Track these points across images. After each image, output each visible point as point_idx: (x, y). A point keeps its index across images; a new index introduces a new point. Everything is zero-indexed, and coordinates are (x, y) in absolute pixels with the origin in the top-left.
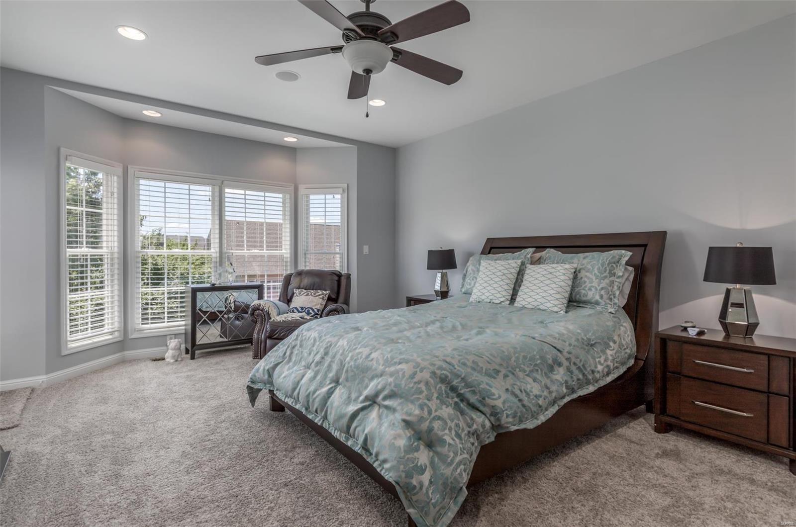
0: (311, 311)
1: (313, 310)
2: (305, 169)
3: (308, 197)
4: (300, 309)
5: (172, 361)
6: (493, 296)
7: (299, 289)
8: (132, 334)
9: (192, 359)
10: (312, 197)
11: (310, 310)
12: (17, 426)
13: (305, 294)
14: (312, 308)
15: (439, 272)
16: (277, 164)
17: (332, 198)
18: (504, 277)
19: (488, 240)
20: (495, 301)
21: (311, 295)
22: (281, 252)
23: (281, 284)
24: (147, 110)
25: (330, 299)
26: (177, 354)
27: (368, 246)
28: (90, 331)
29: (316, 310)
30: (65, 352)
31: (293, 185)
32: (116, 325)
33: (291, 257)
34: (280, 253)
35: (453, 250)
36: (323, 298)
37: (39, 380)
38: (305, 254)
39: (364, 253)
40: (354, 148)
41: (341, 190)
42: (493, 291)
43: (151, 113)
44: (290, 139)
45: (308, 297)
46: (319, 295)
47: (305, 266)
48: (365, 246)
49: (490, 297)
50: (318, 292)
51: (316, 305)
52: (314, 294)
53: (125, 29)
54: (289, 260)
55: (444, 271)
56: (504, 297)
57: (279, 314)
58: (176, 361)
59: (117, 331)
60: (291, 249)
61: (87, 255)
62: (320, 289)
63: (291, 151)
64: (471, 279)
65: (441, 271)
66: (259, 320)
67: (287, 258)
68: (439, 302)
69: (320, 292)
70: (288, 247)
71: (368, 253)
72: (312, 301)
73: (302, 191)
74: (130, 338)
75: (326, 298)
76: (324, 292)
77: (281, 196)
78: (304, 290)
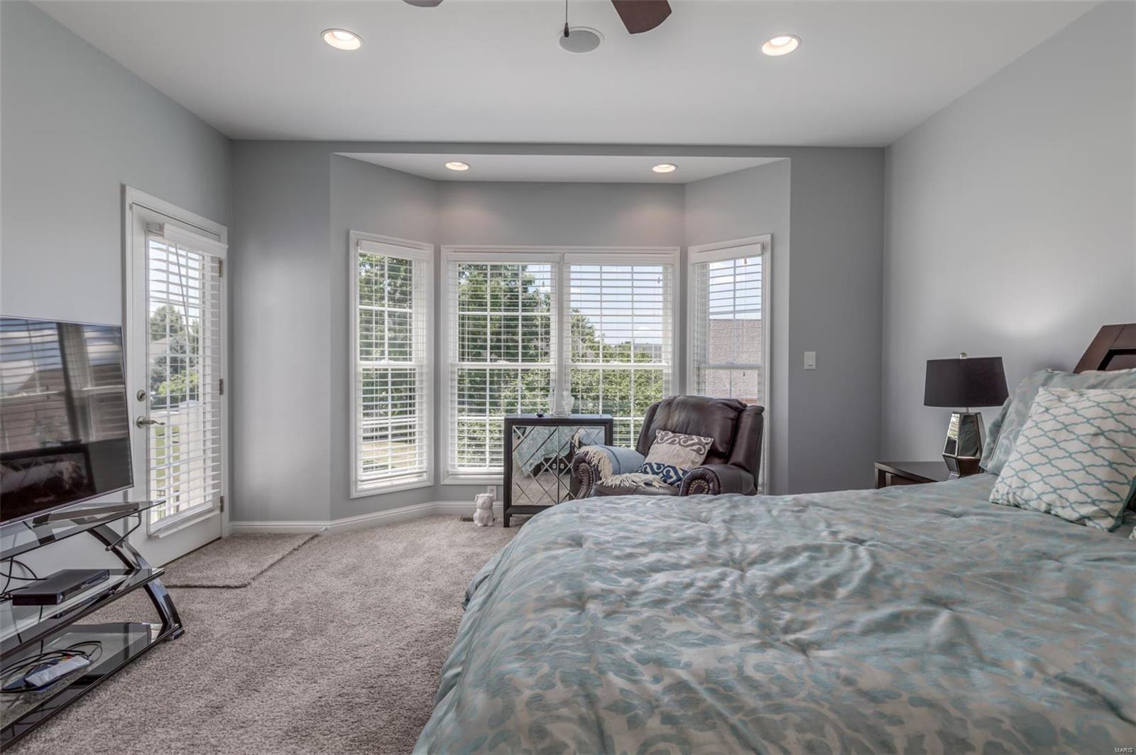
0: (672, 473)
1: (676, 472)
2: (700, 216)
3: (704, 265)
4: (655, 466)
5: (480, 525)
6: (1054, 496)
7: (664, 430)
8: (444, 479)
9: (505, 527)
10: (713, 266)
11: (671, 469)
12: (245, 586)
13: (670, 441)
14: (674, 468)
15: (954, 413)
16: (652, 215)
17: (743, 264)
18: (1102, 441)
19: (1105, 330)
20: (1060, 512)
21: (679, 443)
22: (660, 364)
23: (643, 418)
24: (450, 162)
25: (713, 454)
26: (487, 515)
27: (814, 353)
28: (390, 469)
29: (680, 473)
30: (354, 495)
31: (679, 248)
32: (425, 464)
33: (674, 374)
34: (654, 366)
35: (1000, 358)
36: (698, 451)
37: (322, 525)
38: (699, 369)
39: (806, 367)
40: (785, 161)
41: (758, 247)
42: (1058, 481)
43: (456, 166)
44: (664, 168)
45: (673, 446)
46: (693, 445)
47: (699, 390)
48: (806, 354)
49: (1046, 498)
50: (693, 439)
51: (682, 462)
52: (684, 442)
53: (333, 35)
54: (670, 378)
55: (972, 410)
56: (1093, 503)
57: (617, 472)
58: (486, 525)
59: (426, 472)
60: (674, 359)
61: (387, 370)
62: (698, 434)
63: (675, 190)
64: (1011, 437)
65: (963, 410)
66: (585, 479)
67: (668, 375)
68: (954, 483)
69: (695, 439)
70: (670, 356)
71: (814, 367)
72: (678, 455)
73: (694, 256)
74: (442, 483)
75: (705, 451)
76: (702, 438)
77: (660, 269)
78: (670, 433)
